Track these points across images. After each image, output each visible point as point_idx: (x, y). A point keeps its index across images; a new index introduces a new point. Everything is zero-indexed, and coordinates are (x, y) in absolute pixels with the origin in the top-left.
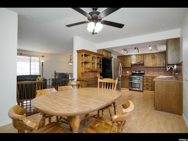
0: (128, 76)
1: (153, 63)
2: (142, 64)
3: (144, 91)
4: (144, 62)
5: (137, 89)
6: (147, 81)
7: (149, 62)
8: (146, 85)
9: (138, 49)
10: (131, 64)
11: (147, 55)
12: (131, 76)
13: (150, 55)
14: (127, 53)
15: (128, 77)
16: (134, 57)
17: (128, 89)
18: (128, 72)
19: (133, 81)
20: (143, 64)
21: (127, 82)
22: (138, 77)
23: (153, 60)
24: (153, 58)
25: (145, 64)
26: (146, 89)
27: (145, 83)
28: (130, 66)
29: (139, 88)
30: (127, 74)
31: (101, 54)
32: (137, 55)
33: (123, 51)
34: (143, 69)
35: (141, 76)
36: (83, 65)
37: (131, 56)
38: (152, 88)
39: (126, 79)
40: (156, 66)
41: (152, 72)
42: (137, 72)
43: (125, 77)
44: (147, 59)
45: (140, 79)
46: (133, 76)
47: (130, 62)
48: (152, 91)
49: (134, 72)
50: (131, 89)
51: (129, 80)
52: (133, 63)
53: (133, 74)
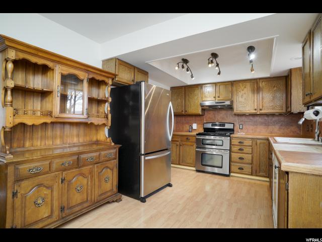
0: (194, 136)
1: (256, 104)
2: (228, 105)
3: (232, 174)
4: (232, 102)
5: (216, 170)
6: (240, 149)
7: (246, 102)
8: (238, 160)
9: (218, 65)
10: (202, 106)
11: (241, 84)
12: (202, 137)
13: (248, 85)
14: (192, 77)
15: (194, 139)
16: (209, 90)
17: (194, 169)
18: (195, 126)
19: (207, 150)
20: (230, 108)
21: (191, 150)
22: (218, 138)
23: (256, 95)
24: (256, 92)
25: (235, 107)
26: (238, 171)
27: (235, 156)
28: (200, 112)
29: (221, 167)
30: (193, 130)
31: (110, 71)
32: (215, 84)
33: (177, 68)
34: (231, 119)
35: (225, 135)
36: (9, 98)
37: (202, 88)
38: (252, 167)
39: (189, 143)
40: (262, 112)
41: (252, 127)
42: (216, 125)
43: (187, 138)
44: (240, 94)
45: (222, 145)
46: (207, 137)
47: (200, 101)
48: (252, 175)
49: (209, 126)
50: (202, 168)
51: (195, 145)
52: (207, 103)
53: (208, 131)
